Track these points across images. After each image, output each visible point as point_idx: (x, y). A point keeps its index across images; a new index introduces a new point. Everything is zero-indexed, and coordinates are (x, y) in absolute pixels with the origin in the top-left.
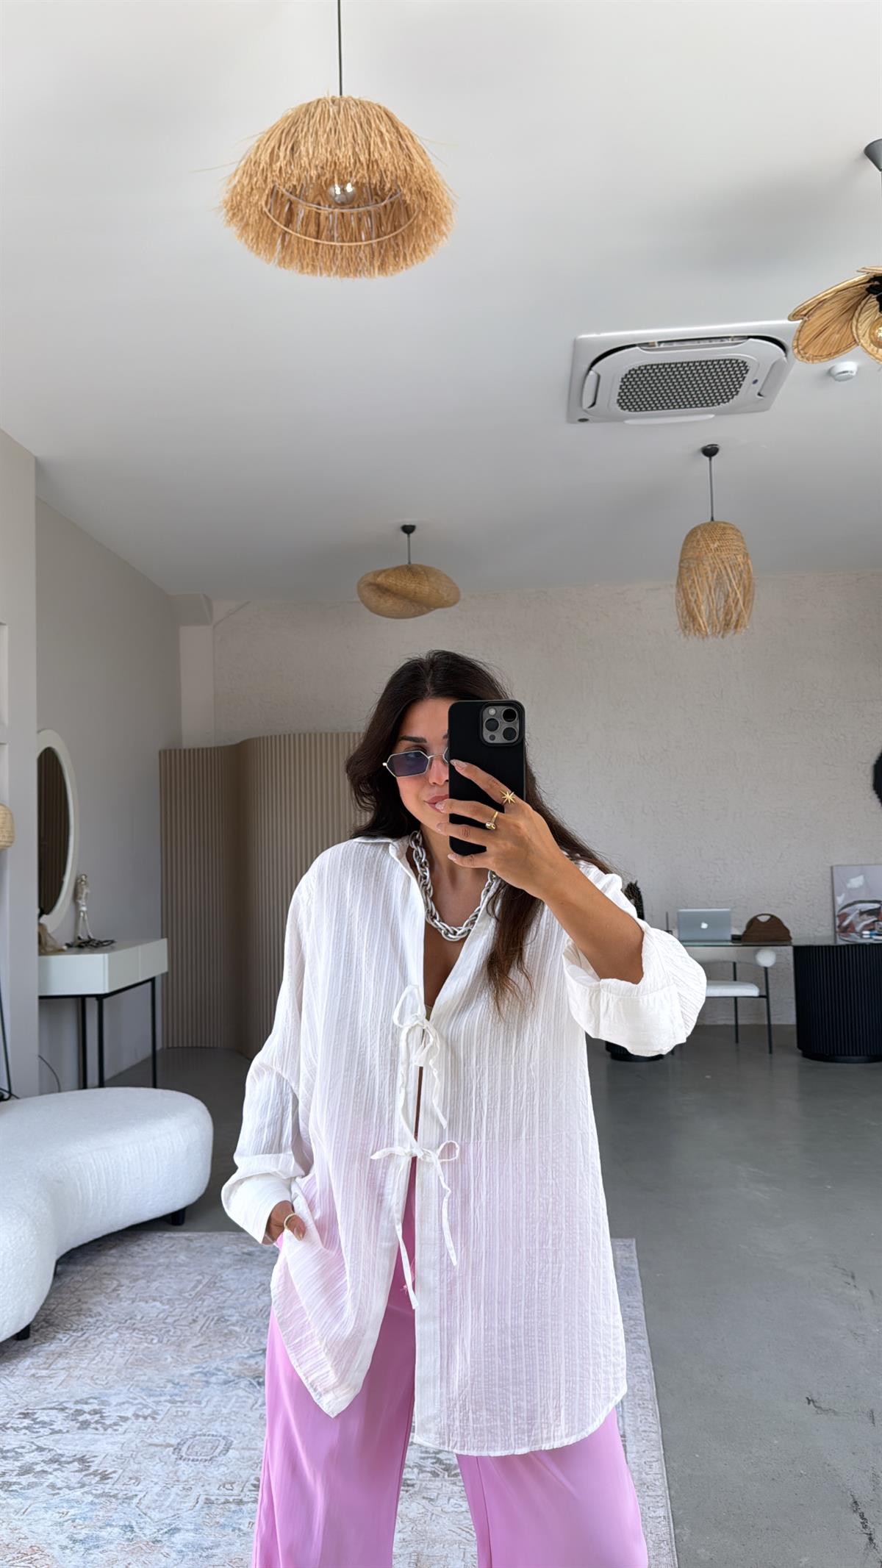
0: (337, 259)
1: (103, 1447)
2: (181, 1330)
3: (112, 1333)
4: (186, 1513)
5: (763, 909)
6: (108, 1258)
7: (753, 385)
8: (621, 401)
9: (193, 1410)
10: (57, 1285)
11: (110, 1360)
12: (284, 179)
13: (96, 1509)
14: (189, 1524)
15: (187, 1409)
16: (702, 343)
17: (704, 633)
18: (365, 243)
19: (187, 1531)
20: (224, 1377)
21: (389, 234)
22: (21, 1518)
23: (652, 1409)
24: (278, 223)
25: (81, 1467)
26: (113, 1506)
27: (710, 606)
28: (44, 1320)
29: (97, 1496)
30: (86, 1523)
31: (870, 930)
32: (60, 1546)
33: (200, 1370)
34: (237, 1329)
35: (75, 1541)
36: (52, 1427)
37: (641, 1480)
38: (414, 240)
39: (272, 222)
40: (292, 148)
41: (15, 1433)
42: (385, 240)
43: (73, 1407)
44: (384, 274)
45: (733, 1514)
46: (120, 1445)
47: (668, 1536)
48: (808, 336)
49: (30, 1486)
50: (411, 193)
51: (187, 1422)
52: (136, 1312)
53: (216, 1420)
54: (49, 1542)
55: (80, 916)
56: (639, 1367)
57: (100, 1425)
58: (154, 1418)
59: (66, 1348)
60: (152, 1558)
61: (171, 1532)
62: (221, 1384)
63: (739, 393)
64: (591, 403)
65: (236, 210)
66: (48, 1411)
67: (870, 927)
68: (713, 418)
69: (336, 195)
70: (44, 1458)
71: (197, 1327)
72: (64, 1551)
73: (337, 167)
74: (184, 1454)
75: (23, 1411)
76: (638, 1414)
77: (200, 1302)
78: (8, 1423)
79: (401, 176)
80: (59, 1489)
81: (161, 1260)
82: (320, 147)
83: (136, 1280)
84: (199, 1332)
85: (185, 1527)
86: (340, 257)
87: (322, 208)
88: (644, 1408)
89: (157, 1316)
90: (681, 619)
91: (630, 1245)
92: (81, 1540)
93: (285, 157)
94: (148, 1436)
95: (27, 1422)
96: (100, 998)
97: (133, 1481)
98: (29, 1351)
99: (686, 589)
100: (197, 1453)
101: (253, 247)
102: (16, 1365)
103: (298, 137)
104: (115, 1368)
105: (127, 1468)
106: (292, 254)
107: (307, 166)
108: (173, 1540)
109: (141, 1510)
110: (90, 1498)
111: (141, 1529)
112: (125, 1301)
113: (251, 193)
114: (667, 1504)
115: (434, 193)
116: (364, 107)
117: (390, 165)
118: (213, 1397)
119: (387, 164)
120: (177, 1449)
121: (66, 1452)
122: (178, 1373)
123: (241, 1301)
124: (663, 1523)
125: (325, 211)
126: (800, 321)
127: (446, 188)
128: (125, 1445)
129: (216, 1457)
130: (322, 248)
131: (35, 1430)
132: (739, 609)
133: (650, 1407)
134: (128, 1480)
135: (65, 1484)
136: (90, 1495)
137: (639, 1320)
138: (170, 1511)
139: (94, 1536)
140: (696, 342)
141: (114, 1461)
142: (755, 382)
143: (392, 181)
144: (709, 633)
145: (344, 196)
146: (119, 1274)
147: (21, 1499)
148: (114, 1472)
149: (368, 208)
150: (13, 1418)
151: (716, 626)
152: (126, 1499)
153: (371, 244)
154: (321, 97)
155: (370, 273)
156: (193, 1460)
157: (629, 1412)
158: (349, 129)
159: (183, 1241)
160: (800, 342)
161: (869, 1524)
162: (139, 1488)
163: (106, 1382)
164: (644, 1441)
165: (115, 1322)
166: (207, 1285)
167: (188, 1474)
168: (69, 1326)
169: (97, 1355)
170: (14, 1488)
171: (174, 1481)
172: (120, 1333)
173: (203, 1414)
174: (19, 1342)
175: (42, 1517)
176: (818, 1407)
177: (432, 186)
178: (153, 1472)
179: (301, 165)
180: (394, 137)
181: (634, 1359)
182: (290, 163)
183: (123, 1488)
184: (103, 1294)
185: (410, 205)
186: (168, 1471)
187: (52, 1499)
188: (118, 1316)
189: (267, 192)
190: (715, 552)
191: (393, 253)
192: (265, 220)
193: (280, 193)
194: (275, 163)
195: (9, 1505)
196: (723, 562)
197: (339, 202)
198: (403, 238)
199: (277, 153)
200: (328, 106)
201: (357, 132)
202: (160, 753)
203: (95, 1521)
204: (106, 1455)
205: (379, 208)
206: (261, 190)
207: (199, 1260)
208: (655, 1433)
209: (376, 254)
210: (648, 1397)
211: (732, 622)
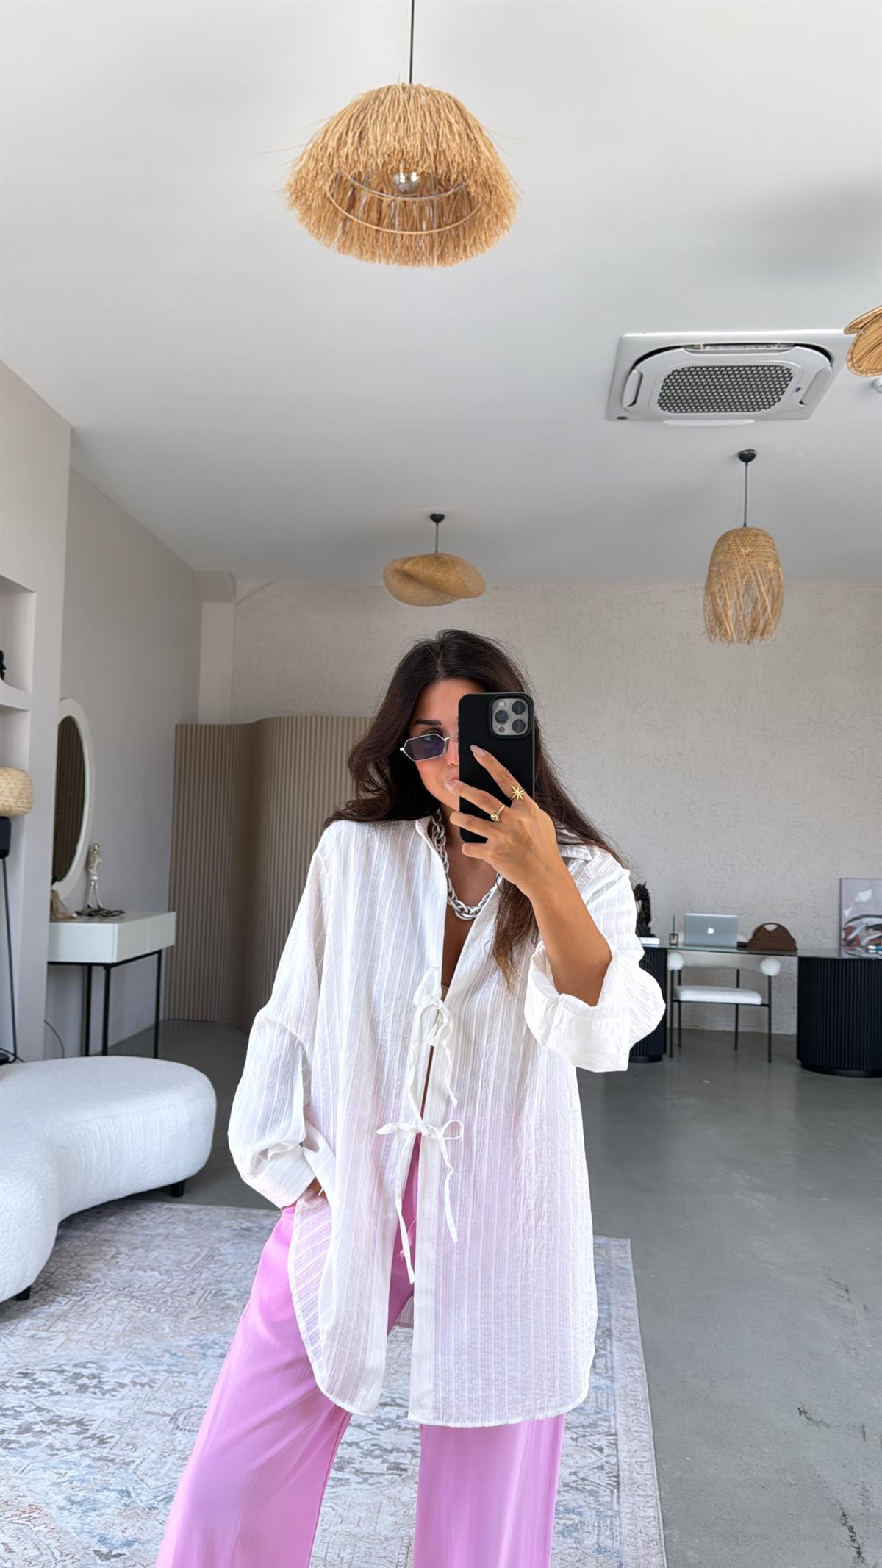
0: (397, 247)
1: (102, 1411)
2: (178, 1301)
3: (110, 1300)
5: (771, 918)
6: (107, 1225)
7: (795, 393)
8: (662, 401)
9: (190, 1381)
10: (59, 1248)
11: (109, 1326)
12: (351, 166)
13: (93, 1473)
15: (184, 1380)
16: (748, 348)
17: (730, 639)
18: (425, 232)
20: (220, 1351)
21: (451, 224)
22: (20, 1476)
23: (644, 1410)
24: (340, 208)
25: (79, 1429)
26: (111, 1470)
27: (737, 612)
28: (44, 1282)
29: (94, 1459)
30: (84, 1485)
31: (876, 945)
32: (58, 1506)
33: (198, 1342)
34: (234, 1303)
35: (72, 1503)
36: (51, 1388)
37: (632, 1479)
38: (475, 233)
39: (334, 206)
40: (361, 133)
41: (14, 1392)
42: (446, 230)
43: (71, 1370)
44: (443, 264)
45: (723, 1519)
46: (118, 1411)
47: (657, 1537)
48: (863, 349)
49: (29, 1445)
50: (477, 186)
51: (184, 1392)
52: (134, 1281)
54: (47, 1501)
55: (91, 885)
56: (632, 1368)
57: (99, 1389)
58: (151, 1387)
59: (65, 1311)
60: (149, 1524)
61: (167, 1500)
62: (219, 1357)
63: (781, 401)
64: (631, 401)
65: (300, 194)
66: (48, 1372)
67: (876, 942)
68: (752, 423)
69: (400, 183)
70: (43, 1418)
71: (195, 1299)
72: (62, 1511)
73: (404, 156)
74: (180, 1424)
75: (22, 1370)
76: (630, 1414)
77: (198, 1275)
78: (8, 1381)
79: (468, 167)
80: (58, 1450)
81: (160, 1230)
82: (388, 135)
83: (134, 1249)
84: (197, 1304)
86: (399, 245)
87: (385, 195)
88: (636, 1408)
89: (155, 1286)
90: (707, 623)
91: (625, 1245)
92: (79, 1502)
93: (352, 144)
94: (145, 1403)
95: (26, 1382)
96: (108, 967)
97: (131, 1447)
98: (29, 1311)
99: (714, 593)
100: (193, 1424)
101: (313, 231)
102: (16, 1326)
103: (366, 124)
104: (114, 1334)
105: (124, 1433)
106: (350, 240)
107: (375, 154)
108: (169, 1507)
109: (138, 1476)
110: (88, 1461)
111: (138, 1495)
112: (124, 1269)
113: (316, 177)
114: (657, 1504)
115: (499, 186)
116: (434, 96)
117: (457, 156)
118: (209, 1369)
119: (454, 155)
120: (174, 1418)
121: (65, 1414)
122: (175, 1344)
123: (239, 1275)
124: (652, 1523)
125: (387, 198)
126: (856, 334)
127: (511, 182)
128: (123, 1411)
130: (383, 235)
131: (34, 1390)
132: (766, 615)
133: (642, 1407)
134: (125, 1445)
135: (63, 1446)
136: (88, 1458)
137: (633, 1320)
138: (167, 1480)
139: (92, 1498)
140: (742, 346)
141: (111, 1426)
142: (798, 389)
143: (458, 171)
144: (735, 638)
145: (408, 185)
146: (118, 1241)
147: (19, 1458)
148: (112, 1437)
149: (431, 198)
150: (12, 1377)
151: (742, 632)
152: (124, 1464)
153: (432, 234)
154: (392, 84)
155: (429, 264)
156: (189, 1431)
157: (621, 1411)
158: (419, 118)
159: (182, 1213)
160: (854, 355)
161: (858, 1538)
162: (136, 1454)
163: (104, 1347)
164: (636, 1441)
165: (114, 1289)
166: (205, 1258)
167: (185, 1444)
168: (68, 1289)
169: (96, 1321)
170: (13, 1446)
171: (171, 1450)
172: (118, 1300)
173: (200, 1386)
174: (20, 1303)
175: (39, 1476)
176: (809, 1419)
177: (498, 180)
178: (150, 1439)
179: (368, 152)
180: (463, 129)
181: (627, 1359)
182: (358, 150)
183: (121, 1453)
184: (103, 1261)
185: (474, 197)
186: (165, 1440)
187: (50, 1460)
188: (117, 1283)
189: (332, 177)
190: (746, 558)
191: (453, 244)
192: (327, 205)
193: (345, 179)
194: (342, 149)
195: (7, 1463)
196: (753, 568)
197: (402, 190)
198: (464, 229)
199: (345, 139)
200: (398, 93)
201: (426, 121)
202: (176, 726)
203: (92, 1483)
204: (104, 1420)
205: (442, 199)
206: (326, 176)
207: (197, 1233)
208: (646, 1433)
209: (436, 244)
210: (640, 1398)
211: (758, 628)
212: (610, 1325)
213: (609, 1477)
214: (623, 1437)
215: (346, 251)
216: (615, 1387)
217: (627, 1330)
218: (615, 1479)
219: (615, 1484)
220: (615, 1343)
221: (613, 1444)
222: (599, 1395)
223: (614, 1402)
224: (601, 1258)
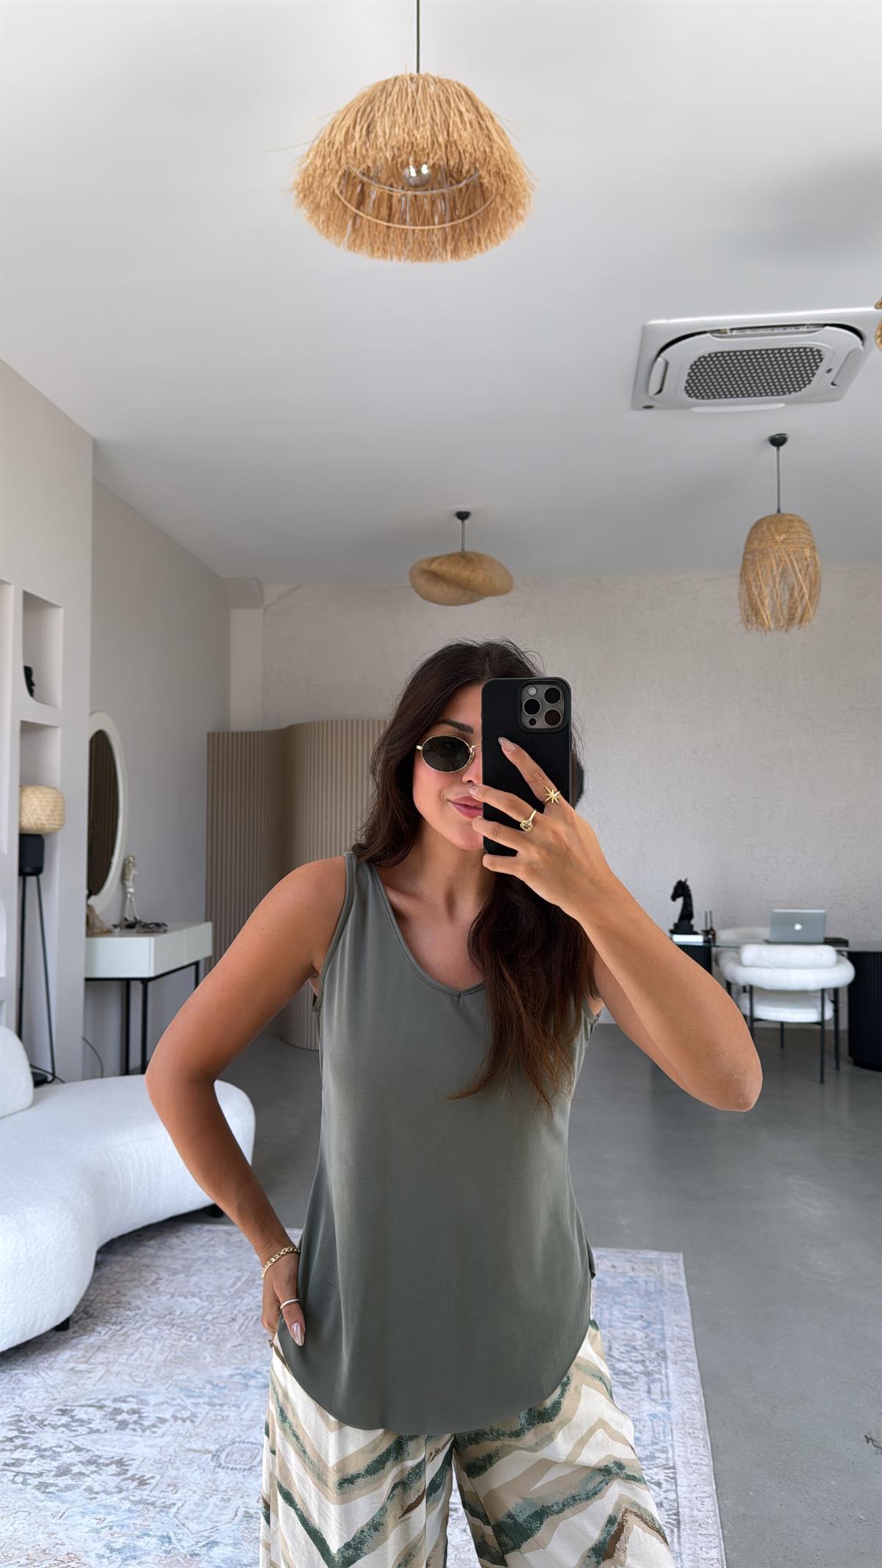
0: (408, 243)
1: (140, 1449)
2: (220, 1328)
3: (150, 1328)
4: (224, 1527)
6: (148, 1249)
7: (827, 375)
8: (688, 388)
9: (232, 1413)
10: (97, 1274)
11: (150, 1356)
12: (359, 161)
13: (133, 1517)
14: (227, 1538)
15: (226, 1413)
16: (776, 331)
17: (767, 628)
18: (438, 227)
19: (226, 1545)
20: (263, 1380)
21: (463, 217)
22: (59, 1522)
23: (702, 1440)
24: (349, 206)
25: (119, 1470)
26: (151, 1515)
27: (773, 600)
28: (83, 1311)
29: (134, 1503)
30: (124, 1531)
32: (96, 1554)
33: (239, 1371)
35: (112, 1550)
36: (90, 1426)
37: (693, 1517)
38: (489, 224)
39: (343, 204)
40: (368, 127)
41: (53, 1431)
42: (459, 224)
43: (111, 1405)
44: (457, 259)
45: (790, 1560)
46: (158, 1449)
49: (67, 1488)
50: (490, 176)
51: (227, 1427)
52: (175, 1308)
53: (255, 1427)
54: (85, 1549)
55: (127, 897)
56: (689, 1393)
57: (138, 1426)
58: (193, 1422)
59: (105, 1342)
61: (210, 1545)
62: (261, 1388)
63: (812, 383)
64: (657, 389)
65: (307, 192)
66: (87, 1408)
68: (783, 407)
69: (411, 177)
70: (81, 1459)
71: (236, 1326)
72: (101, 1560)
73: (415, 148)
74: (222, 1462)
75: (61, 1407)
76: (688, 1444)
77: (239, 1300)
78: (46, 1419)
79: (480, 157)
80: (97, 1493)
81: (201, 1254)
82: (397, 127)
83: (175, 1274)
84: (238, 1331)
85: (224, 1541)
86: (411, 241)
87: (395, 190)
88: (694, 1438)
89: (196, 1312)
90: (743, 612)
91: (678, 1260)
92: (118, 1550)
93: (360, 138)
94: (187, 1439)
95: (65, 1419)
96: (145, 981)
97: (172, 1488)
98: (68, 1342)
99: (750, 582)
100: (236, 1461)
101: (322, 230)
102: (55, 1358)
103: (374, 117)
104: (154, 1365)
105: (165, 1473)
106: (360, 237)
107: (384, 147)
108: (212, 1554)
109: (179, 1520)
110: (127, 1505)
111: (179, 1540)
112: (165, 1296)
113: (323, 175)
114: (720, 1544)
115: (513, 175)
116: (443, 85)
117: (469, 146)
118: (252, 1401)
119: (466, 146)
120: (216, 1456)
121: (104, 1453)
122: (216, 1374)
125: (397, 193)
127: (526, 171)
128: (163, 1449)
129: (255, 1466)
130: (394, 232)
131: (73, 1428)
132: (804, 603)
133: (701, 1437)
134: (166, 1486)
135: (102, 1489)
136: (127, 1502)
137: (688, 1341)
138: (210, 1523)
139: (132, 1545)
140: (770, 329)
141: (152, 1465)
142: (829, 371)
143: (470, 162)
144: (772, 626)
145: (418, 178)
146: (158, 1266)
147: (57, 1502)
148: (153, 1478)
149: (443, 190)
150: (51, 1414)
151: (780, 620)
152: (164, 1507)
153: (444, 228)
154: (399, 74)
155: (442, 259)
156: (232, 1469)
157: (679, 1441)
158: (428, 108)
159: (222, 1235)
160: (881, 332)
162: (178, 1495)
163: (144, 1379)
164: (695, 1475)
165: (154, 1316)
166: (246, 1283)
167: (227, 1484)
168: (107, 1318)
169: (136, 1351)
170: (51, 1489)
171: (213, 1491)
172: (159, 1329)
173: (242, 1419)
174: (59, 1333)
175: (78, 1522)
176: (878, 1447)
177: (512, 168)
178: (192, 1480)
179: (377, 146)
180: (474, 117)
181: (684, 1383)
182: (365, 143)
183: (161, 1495)
184: (142, 1287)
185: (487, 188)
186: (206, 1480)
187: (89, 1504)
188: (157, 1311)
189: (340, 173)
190: (781, 545)
191: (466, 238)
192: (336, 203)
193: (353, 174)
194: (350, 144)
195: (46, 1508)
196: (789, 555)
197: (413, 184)
198: (478, 222)
199: (352, 133)
200: (405, 84)
201: (435, 112)
202: (208, 735)
203: (132, 1529)
204: (145, 1459)
205: (453, 191)
206: (334, 172)
207: (238, 1256)
208: (705, 1466)
209: (449, 238)
210: (698, 1426)
211: (796, 616)
212: (665, 1347)
213: (668, 1515)
214: (682, 1470)
215: (356, 249)
216: (671, 1413)
217: (682, 1352)
218: (675, 1517)
219: (675, 1522)
220: (671, 1366)
221: (672, 1478)
222: (655, 1424)
223: (672, 1430)
224: (652, 1274)
